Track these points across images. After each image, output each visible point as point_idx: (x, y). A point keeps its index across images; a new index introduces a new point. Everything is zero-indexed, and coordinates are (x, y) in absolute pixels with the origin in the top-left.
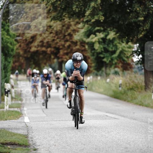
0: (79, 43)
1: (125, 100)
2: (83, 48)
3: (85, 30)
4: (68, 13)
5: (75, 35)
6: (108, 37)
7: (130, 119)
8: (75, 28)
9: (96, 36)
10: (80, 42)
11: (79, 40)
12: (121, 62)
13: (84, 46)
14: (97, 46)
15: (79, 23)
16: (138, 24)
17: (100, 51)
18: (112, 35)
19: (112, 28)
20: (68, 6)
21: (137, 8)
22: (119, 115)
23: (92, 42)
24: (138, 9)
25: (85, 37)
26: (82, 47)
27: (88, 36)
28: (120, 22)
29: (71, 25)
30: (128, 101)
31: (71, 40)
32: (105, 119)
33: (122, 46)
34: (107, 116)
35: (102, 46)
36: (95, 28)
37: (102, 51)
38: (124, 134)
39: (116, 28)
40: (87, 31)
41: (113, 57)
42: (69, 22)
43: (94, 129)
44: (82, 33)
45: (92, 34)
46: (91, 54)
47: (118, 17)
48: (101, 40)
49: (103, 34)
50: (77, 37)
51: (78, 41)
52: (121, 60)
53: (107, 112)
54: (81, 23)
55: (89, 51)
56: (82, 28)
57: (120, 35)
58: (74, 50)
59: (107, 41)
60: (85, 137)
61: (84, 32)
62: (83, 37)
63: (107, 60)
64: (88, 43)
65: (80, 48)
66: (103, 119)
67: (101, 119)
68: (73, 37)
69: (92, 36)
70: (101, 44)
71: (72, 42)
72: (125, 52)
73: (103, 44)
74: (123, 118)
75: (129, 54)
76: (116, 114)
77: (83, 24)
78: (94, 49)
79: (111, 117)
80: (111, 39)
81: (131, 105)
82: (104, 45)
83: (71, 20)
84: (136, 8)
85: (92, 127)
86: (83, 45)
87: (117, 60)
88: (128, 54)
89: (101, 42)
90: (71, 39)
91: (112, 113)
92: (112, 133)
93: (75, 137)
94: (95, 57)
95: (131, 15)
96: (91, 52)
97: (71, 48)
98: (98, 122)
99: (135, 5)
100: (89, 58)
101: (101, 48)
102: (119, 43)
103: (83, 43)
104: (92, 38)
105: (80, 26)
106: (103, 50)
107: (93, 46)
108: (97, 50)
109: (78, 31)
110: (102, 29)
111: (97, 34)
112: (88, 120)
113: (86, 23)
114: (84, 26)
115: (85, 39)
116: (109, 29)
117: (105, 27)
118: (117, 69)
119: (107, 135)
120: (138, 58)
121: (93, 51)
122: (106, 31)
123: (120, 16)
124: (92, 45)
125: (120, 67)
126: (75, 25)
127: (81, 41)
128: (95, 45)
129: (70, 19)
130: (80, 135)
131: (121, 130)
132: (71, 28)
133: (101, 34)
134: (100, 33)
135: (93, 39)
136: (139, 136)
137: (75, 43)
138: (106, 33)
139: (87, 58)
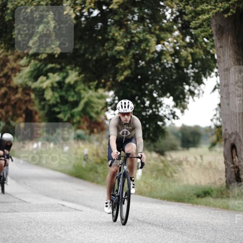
0: (20, 90)
1: (92, 181)
2: (27, 98)
3: (31, 68)
4: (5, 41)
5: (15, 76)
6: (67, 81)
7: (100, 211)
8: (15, 65)
9: (48, 78)
10: (22, 87)
11: (21, 84)
12: (86, 120)
13: (28, 95)
14: (49, 95)
15: (22, 58)
16: (118, 57)
17: (55, 102)
18: (73, 77)
19: (73, 66)
20: (4, 30)
21: (115, 32)
22: (82, 205)
23: (41, 88)
24: (116, 34)
25: (30, 80)
26: (25, 95)
27: (35, 78)
28: (87, 55)
29: (8, 61)
30: (98, 183)
31: (8, 85)
32: (61, 210)
33: (88, 94)
34: (63, 205)
35: (57, 95)
36: (46, 65)
37: (57, 103)
38: (91, 234)
39: (79, 66)
40: (35, 70)
41: (74, 112)
42: (6, 56)
43: (43, 227)
44: (27, 74)
45: (42, 75)
46: (40, 107)
47: (83, 48)
48: (55, 85)
49: (58, 75)
50: (17, 80)
51: (19, 86)
52: (88, 117)
53: (63, 200)
54: (25, 58)
55: (37, 102)
56: (26, 66)
57: (85, 77)
58: (13, 101)
59: (65, 86)
60: (29, 238)
61: (29, 72)
62: (27, 80)
63: (65, 117)
64: (34, 90)
65: (22, 97)
66: (57, 210)
67: (54, 211)
68: (12, 79)
69: (42, 78)
70: (56, 91)
71: (10, 88)
72: (93, 105)
73: (59, 90)
74: (89, 209)
75: (101, 107)
76: (78, 203)
77: (27, 59)
78: (44, 100)
79: (70, 208)
80: (72, 83)
81: (101, 188)
82: (61, 92)
83: (10, 52)
84: (113, 32)
85: (40, 222)
86: (28, 92)
87: (81, 117)
88: (98, 108)
89: (56, 87)
90: (9, 82)
91: (72, 202)
92: (71, 232)
93: (12, 238)
94: (45, 112)
95: (106, 44)
96: (40, 104)
97: (8, 96)
98: (49, 216)
99: (111, 29)
100: (36, 113)
101: (56, 98)
102: (84, 90)
103: (27, 89)
104: (42, 82)
105: (23, 62)
106: (59, 100)
107: (43, 94)
108: (49, 100)
109: (19, 71)
110: (58, 66)
111: (50, 75)
112: (34, 211)
113: (33, 57)
114: (29, 62)
115: (30, 83)
116: (68, 67)
117: (63, 64)
118: (79, 132)
119: (63, 236)
120: (115, 115)
121: (43, 103)
122: (64, 70)
123: (87, 46)
124: (41, 93)
125: (85, 128)
126: (15, 60)
127: (24, 86)
128: (46, 93)
129: (7, 51)
130: (20, 235)
131: (86, 228)
132: (9, 65)
133: (56, 75)
134: (54, 73)
135: (44, 83)
136: (113, 238)
137: (15, 90)
138: (65, 74)
139: (34, 113)
